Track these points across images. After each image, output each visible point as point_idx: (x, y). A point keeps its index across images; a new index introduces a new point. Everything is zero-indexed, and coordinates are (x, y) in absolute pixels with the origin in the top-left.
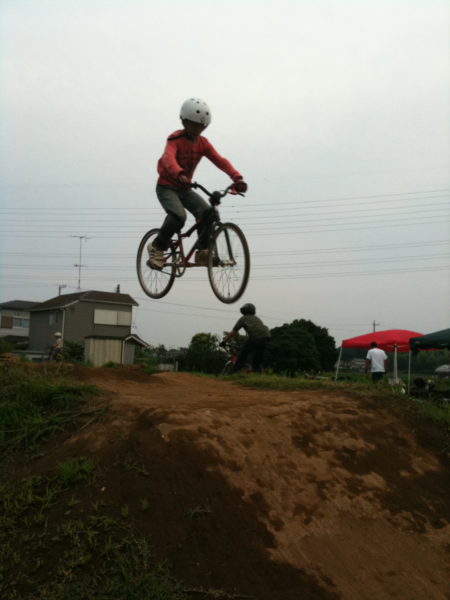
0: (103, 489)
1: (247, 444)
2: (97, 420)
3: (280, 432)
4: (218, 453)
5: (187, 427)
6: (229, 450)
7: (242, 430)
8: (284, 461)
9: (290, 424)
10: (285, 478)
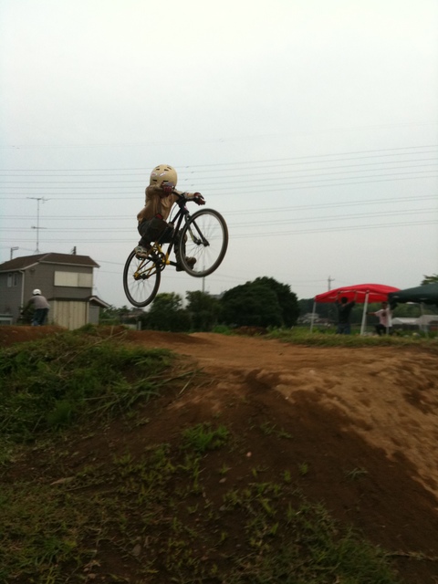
0: (249, 454)
1: (366, 403)
2: (192, 384)
3: (389, 390)
4: (344, 413)
5: (305, 388)
6: (353, 409)
7: (355, 389)
8: (405, 419)
9: (395, 381)
10: (414, 436)
